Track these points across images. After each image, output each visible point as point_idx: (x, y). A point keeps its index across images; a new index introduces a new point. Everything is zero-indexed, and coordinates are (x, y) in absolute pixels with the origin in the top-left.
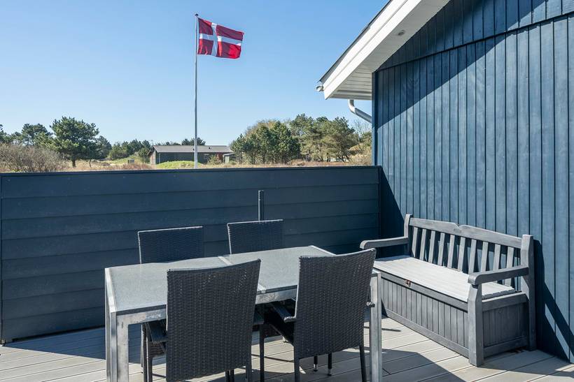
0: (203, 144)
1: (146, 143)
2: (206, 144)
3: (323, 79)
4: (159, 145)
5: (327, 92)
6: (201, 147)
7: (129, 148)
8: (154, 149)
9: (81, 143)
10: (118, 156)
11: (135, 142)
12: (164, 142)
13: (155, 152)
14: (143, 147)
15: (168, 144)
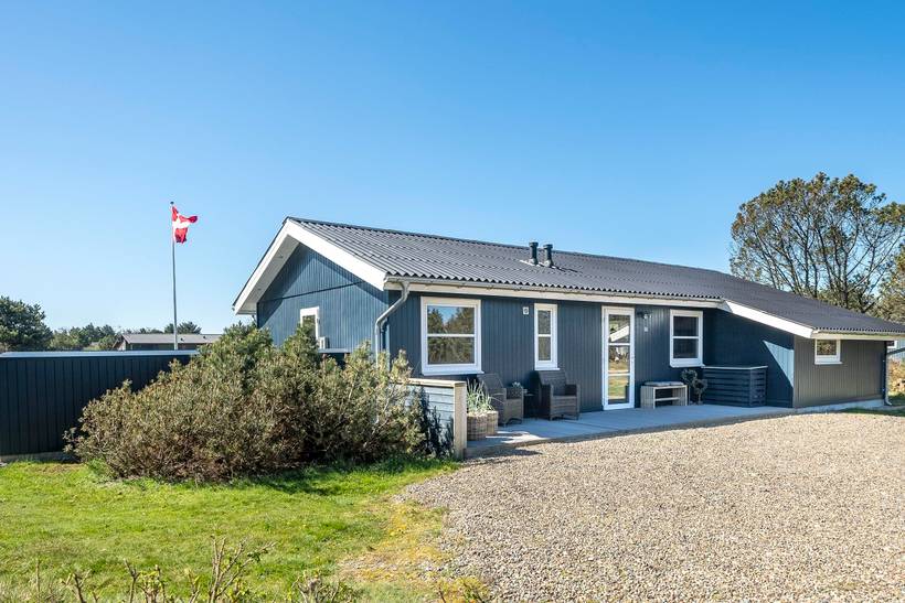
0: (198, 332)
1: (109, 330)
2: (201, 332)
3: (234, 304)
4: (130, 332)
5: (236, 311)
6: (195, 336)
7: (82, 336)
8: (123, 338)
9: (21, 331)
10: (63, 346)
11: (90, 328)
12: (138, 328)
13: (124, 343)
14: (103, 335)
15: (143, 331)
